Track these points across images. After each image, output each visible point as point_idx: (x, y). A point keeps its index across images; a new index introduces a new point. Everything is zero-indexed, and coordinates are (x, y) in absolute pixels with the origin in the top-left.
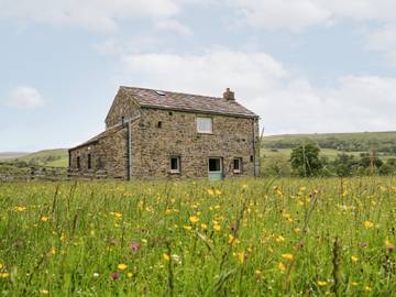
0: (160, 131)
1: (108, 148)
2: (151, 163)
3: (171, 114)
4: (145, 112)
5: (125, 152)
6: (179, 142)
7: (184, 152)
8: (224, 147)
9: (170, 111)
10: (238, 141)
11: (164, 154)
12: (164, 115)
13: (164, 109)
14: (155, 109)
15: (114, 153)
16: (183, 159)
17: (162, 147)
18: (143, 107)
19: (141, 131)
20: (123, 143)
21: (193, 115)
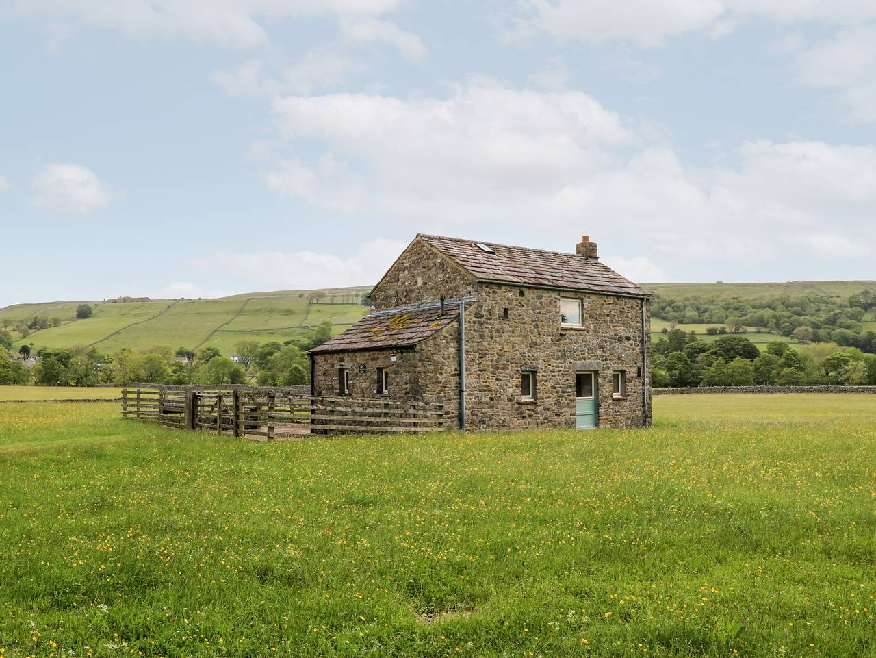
0: (506, 325)
1: (429, 359)
2: (493, 384)
3: (522, 294)
4: (484, 291)
5: (454, 366)
6: (533, 345)
7: (541, 364)
8: (600, 352)
9: (522, 289)
10: (620, 340)
11: (512, 368)
12: (511, 294)
13: (512, 285)
14: (499, 284)
15: (439, 368)
16: (539, 376)
17: (508, 355)
18: (481, 283)
19: (477, 327)
20: (452, 350)
21: (555, 295)
